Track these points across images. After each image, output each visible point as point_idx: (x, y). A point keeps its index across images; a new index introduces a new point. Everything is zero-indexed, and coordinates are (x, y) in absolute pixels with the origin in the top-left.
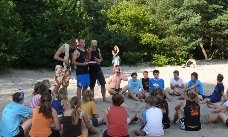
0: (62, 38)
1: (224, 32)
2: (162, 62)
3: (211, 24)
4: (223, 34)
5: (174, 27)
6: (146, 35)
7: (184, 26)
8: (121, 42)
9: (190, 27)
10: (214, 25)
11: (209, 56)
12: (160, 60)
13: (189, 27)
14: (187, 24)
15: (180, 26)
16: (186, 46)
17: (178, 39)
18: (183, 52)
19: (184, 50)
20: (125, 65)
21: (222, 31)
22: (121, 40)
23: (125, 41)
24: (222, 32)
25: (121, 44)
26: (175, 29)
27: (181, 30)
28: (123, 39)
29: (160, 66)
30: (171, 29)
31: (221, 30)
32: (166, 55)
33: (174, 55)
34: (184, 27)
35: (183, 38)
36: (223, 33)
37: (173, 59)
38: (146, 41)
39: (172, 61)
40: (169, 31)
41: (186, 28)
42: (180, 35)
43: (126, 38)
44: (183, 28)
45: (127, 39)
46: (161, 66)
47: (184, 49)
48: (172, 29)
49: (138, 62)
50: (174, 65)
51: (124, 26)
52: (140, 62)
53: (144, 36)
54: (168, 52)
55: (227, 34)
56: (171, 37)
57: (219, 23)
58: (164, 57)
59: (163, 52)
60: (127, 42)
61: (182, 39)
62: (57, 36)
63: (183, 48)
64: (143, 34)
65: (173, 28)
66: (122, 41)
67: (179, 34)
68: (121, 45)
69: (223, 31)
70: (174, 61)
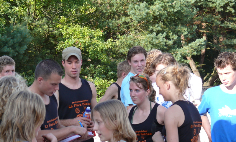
3: (215, 4)
5: (140, 10)
6: (74, 28)
7: (164, 7)
8: (13, 47)
9: (178, 10)
10: (221, 7)
11: (204, 79)
13: (175, 10)
14: (170, 4)
15: (153, 7)
17: (150, 40)
22: (11, 42)
23: (21, 44)
26: (144, 13)
27: (155, 17)
28: (15, 40)
30: (133, 13)
34: (164, 10)
40: (128, 19)
41: (168, 12)
42: (154, 30)
43: (24, 38)
44: (162, 12)
45: (27, 40)
48: (135, 14)
51: (17, 6)
53: (70, 30)
56: (132, 34)
57: (231, 2)
59: (113, 71)
60: (25, 47)
64: (66, 26)
65: (138, 13)
66: (14, 43)
67: (151, 27)
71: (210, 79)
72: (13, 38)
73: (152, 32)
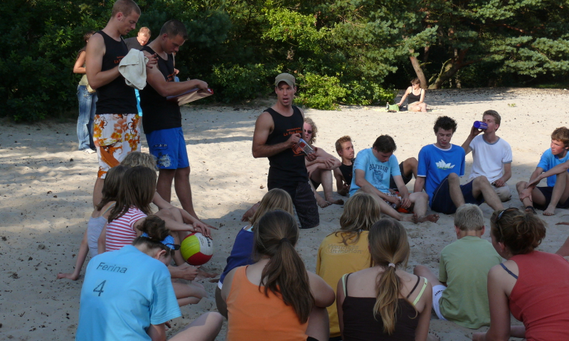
0: (48, 18)
1: (479, 10)
2: (327, 95)
4: (477, 15)
6: (283, 13)
8: (210, 35)
11: (430, 80)
12: (320, 90)
16: (392, 50)
17: (371, 29)
18: (382, 66)
19: (386, 61)
20: (219, 106)
21: (474, 7)
22: (208, 29)
23: (220, 32)
24: (474, 10)
25: (209, 40)
28: (213, 27)
29: (323, 106)
31: (472, 5)
32: (338, 74)
33: (358, 76)
35: (385, 25)
36: (476, 12)
37: (358, 87)
38: (282, 33)
39: (353, 92)
40: (344, 4)
42: (377, 16)
43: (224, 25)
45: (226, 27)
46: (325, 107)
47: (385, 56)
49: (257, 97)
50: (358, 106)
52: (262, 97)
53: (278, 16)
54: (342, 64)
55: (487, 16)
56: (348, 22)
58: (333, 79)
59: (327, 65)
61: (381, 28)
62: (28, 13)
63: (384, 53)
64: (272, 11)
66: (212, 31)
67: (372, 13)
68: (208, 46)
69: (476, 7)
70: (358, 94)
71: (438, 80)
72: (210, 24)
73: (373, 19)
